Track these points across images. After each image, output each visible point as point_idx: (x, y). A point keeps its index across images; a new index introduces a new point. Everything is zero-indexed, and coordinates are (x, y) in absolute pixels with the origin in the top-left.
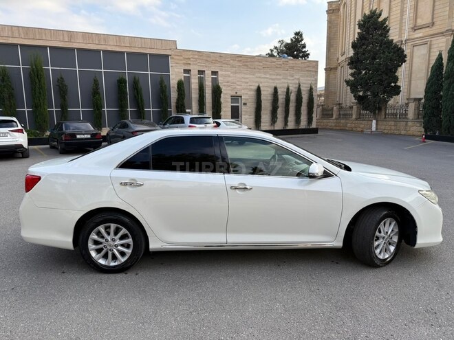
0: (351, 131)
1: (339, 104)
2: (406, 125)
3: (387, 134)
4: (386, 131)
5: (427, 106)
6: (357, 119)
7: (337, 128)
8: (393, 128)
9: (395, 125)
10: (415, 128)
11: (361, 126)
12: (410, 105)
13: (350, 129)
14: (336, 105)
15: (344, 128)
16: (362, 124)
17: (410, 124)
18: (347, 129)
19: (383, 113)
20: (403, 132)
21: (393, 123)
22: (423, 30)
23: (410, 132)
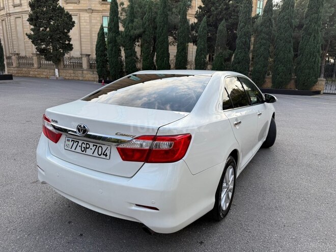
0: (35, 77)
1: (18, 54)
2: (82, 72)
3: (69, 79)
4: (67, 78)
5: (99, 60)
6: (39, 68)
7: (20, 75)
8: (73, 75)
9: (74, 73)
10: (89, 75)
11: (44, 73)
12: (83, 58)
13: (34, 76)
14: (15, 54)
15: (27, 75)
16: (45, 73)
17: (85, 72)
18: (31, 76)
19: (62, 63)
20: (81, 78)
21: (72, 71)
22: (73, 5)
23: (86, 78)
